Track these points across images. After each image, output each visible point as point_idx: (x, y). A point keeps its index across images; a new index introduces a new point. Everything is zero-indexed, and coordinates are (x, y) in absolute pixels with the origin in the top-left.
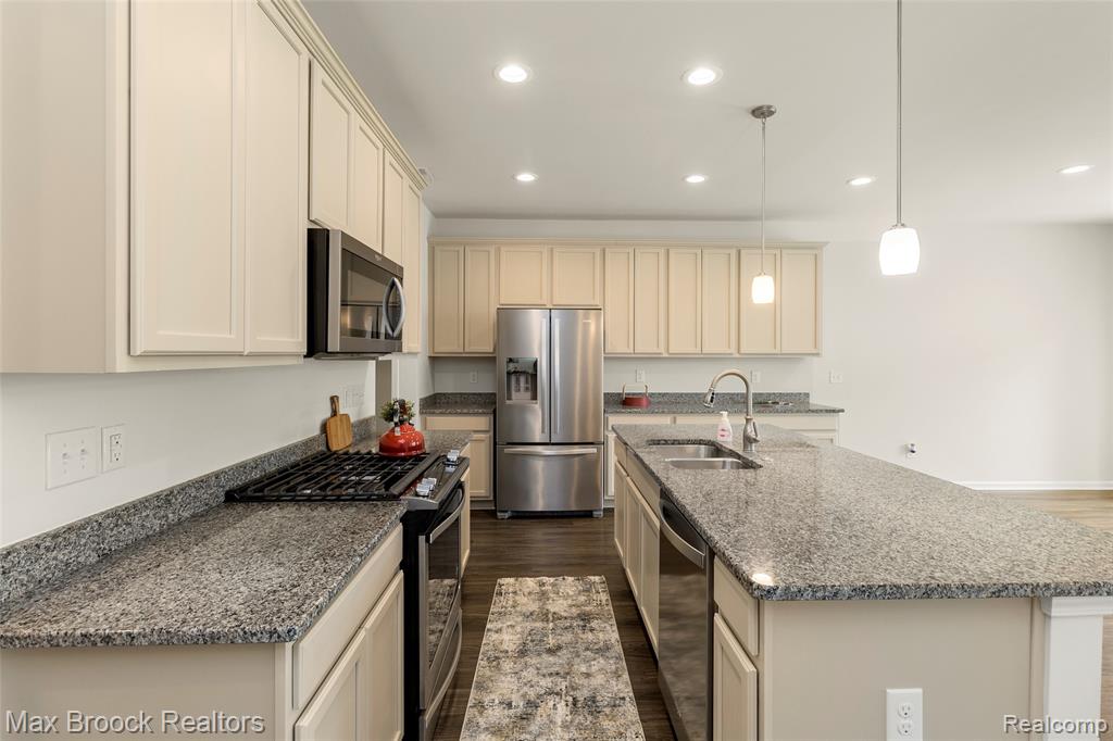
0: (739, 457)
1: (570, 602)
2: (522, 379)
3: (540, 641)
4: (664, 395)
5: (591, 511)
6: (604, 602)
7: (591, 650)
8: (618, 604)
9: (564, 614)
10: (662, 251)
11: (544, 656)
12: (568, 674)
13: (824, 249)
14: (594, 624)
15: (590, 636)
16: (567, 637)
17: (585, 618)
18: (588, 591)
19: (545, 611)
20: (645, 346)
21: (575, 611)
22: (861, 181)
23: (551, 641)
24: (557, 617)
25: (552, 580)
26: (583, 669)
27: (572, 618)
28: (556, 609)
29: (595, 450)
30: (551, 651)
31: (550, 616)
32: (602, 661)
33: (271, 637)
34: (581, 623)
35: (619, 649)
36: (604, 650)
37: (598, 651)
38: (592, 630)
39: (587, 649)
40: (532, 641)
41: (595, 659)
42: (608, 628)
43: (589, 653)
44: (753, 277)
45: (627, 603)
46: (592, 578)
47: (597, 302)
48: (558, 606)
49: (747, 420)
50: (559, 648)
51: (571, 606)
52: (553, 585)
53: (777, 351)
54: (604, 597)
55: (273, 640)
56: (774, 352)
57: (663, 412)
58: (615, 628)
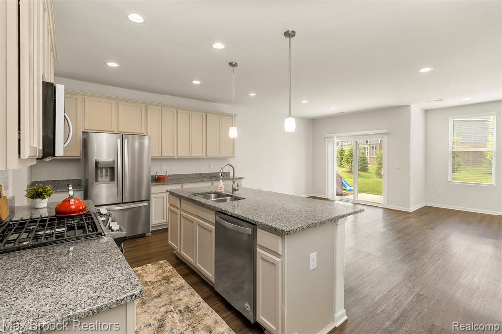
0: (231, 196)
1: (155, 274)
2: (104, 171)
3: (149, 295)
4: (174, 175)
5: (144, 234)
6: (171, 270)
7: (176, 290)
8: (177, 269)
9: (155, 280)
10: (175, 111)
11: (155, 300)
12: (171, 302)
13: (236, 117)
14: (172, 279)
15: (172, 285)
16: (162, 289)
17: (167, 279)
18: (161, 267)
19: (144, 282)
20: (166, 154)
21: (160, 278)
22: (252, 95)
23: (155, 293)
24: (152, 283)
25: (140, 268)
26: (177, 298)
27: (160, 281)
28: (150, 280)
29: (146, 204)
30: (157, 297)
31: (148, 283)
32: (183, 292)
33: (132, 298)
34: (165, 281)
35: (188, 285)
36: (182, 288)
37: (179, 289)
38: (172, 282)
39: (174, 290)
40: (146, 296)
41: (180, 293)
42: (179, 279)
43: (176, 291)
44: (230, 127)
45: (182, 267)
46: (160, 262)
47: (143, 132)
48: (150, 278)
49: (233, 182)
50: (161, 294)
51: (157, 276)
52: (142, 270)
53: (221, 156)
54: (170, 268)
55: (133, 299)
56: (219, 156)
57: (178, 183)
58: (182, 278)
